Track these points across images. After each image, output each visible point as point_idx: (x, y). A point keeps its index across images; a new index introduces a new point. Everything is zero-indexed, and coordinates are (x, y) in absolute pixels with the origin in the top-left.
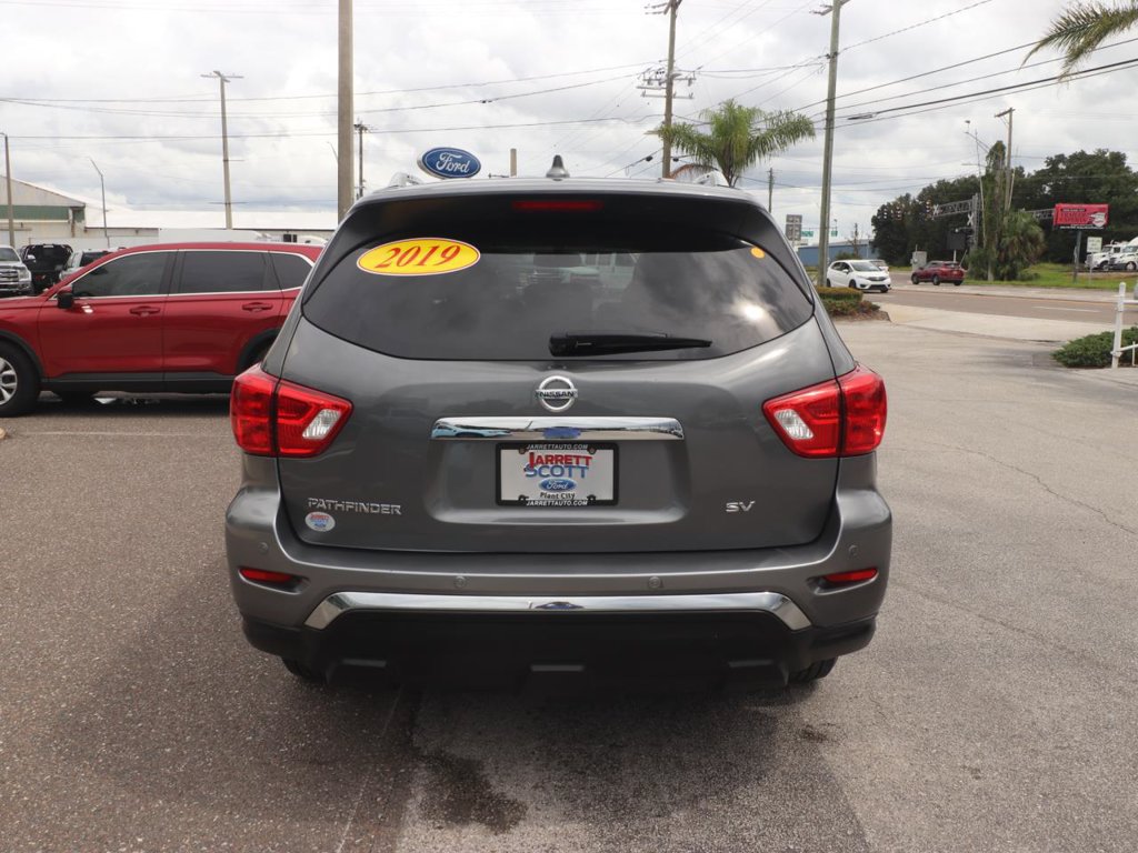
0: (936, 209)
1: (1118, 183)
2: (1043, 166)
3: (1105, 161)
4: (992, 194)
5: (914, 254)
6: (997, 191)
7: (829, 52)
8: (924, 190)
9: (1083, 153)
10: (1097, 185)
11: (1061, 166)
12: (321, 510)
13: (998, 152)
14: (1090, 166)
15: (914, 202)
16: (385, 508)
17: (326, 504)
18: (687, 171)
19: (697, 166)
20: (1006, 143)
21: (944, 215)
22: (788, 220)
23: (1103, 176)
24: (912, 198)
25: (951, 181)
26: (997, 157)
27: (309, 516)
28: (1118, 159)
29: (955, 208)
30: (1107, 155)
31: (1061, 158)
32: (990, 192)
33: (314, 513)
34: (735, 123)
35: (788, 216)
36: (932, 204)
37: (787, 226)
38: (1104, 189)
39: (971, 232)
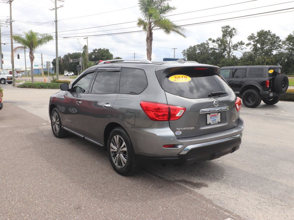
0: (71, 60)
1: (108, 56)
2: (92, 51)
3: (105, 51)
4: (85, 58)
5: (65, 71)
6: (86, 57)
7: (55, 20)
8: (65, 55)
9: (100, 49)
10: (104, 56)
11: (96, 51)
12: (179, 130)
13: (85, 47)
14: (102, 52)
15: (62, 58)
16: (191, 128)
17: (181, 129)
18: (20, 48)
19: (23, 47)
20: (87, 45)
21: (73, 62)
22: (47, 63)
23: (105, 54)
24: (61, 57)
25: (71, 54)
26: (85, 49)
27: (176, 132)
28: (108, 50)
29: (76, 60)
30: (105, 49)
31: (96, 50)
32: (84, 57)
33: (178, 131)
34: (33, 36)
35: (47, 62)
36: (70, 59)
37: (47, 64)
38: (106, 57)
39: (81, 66)
